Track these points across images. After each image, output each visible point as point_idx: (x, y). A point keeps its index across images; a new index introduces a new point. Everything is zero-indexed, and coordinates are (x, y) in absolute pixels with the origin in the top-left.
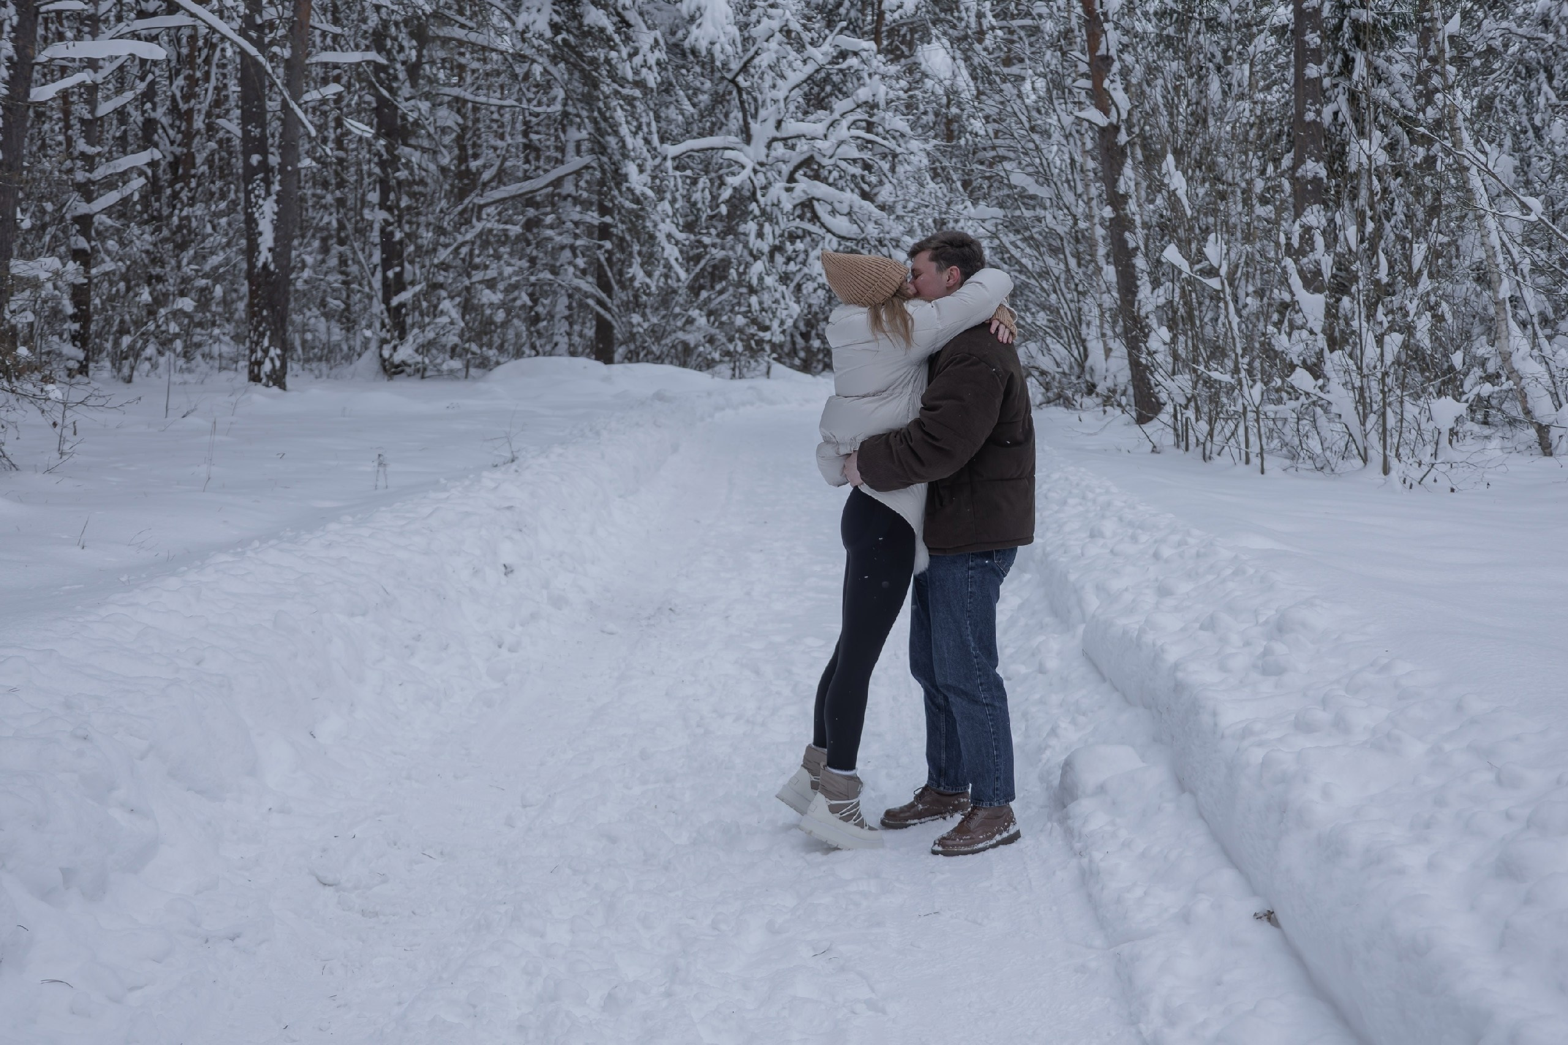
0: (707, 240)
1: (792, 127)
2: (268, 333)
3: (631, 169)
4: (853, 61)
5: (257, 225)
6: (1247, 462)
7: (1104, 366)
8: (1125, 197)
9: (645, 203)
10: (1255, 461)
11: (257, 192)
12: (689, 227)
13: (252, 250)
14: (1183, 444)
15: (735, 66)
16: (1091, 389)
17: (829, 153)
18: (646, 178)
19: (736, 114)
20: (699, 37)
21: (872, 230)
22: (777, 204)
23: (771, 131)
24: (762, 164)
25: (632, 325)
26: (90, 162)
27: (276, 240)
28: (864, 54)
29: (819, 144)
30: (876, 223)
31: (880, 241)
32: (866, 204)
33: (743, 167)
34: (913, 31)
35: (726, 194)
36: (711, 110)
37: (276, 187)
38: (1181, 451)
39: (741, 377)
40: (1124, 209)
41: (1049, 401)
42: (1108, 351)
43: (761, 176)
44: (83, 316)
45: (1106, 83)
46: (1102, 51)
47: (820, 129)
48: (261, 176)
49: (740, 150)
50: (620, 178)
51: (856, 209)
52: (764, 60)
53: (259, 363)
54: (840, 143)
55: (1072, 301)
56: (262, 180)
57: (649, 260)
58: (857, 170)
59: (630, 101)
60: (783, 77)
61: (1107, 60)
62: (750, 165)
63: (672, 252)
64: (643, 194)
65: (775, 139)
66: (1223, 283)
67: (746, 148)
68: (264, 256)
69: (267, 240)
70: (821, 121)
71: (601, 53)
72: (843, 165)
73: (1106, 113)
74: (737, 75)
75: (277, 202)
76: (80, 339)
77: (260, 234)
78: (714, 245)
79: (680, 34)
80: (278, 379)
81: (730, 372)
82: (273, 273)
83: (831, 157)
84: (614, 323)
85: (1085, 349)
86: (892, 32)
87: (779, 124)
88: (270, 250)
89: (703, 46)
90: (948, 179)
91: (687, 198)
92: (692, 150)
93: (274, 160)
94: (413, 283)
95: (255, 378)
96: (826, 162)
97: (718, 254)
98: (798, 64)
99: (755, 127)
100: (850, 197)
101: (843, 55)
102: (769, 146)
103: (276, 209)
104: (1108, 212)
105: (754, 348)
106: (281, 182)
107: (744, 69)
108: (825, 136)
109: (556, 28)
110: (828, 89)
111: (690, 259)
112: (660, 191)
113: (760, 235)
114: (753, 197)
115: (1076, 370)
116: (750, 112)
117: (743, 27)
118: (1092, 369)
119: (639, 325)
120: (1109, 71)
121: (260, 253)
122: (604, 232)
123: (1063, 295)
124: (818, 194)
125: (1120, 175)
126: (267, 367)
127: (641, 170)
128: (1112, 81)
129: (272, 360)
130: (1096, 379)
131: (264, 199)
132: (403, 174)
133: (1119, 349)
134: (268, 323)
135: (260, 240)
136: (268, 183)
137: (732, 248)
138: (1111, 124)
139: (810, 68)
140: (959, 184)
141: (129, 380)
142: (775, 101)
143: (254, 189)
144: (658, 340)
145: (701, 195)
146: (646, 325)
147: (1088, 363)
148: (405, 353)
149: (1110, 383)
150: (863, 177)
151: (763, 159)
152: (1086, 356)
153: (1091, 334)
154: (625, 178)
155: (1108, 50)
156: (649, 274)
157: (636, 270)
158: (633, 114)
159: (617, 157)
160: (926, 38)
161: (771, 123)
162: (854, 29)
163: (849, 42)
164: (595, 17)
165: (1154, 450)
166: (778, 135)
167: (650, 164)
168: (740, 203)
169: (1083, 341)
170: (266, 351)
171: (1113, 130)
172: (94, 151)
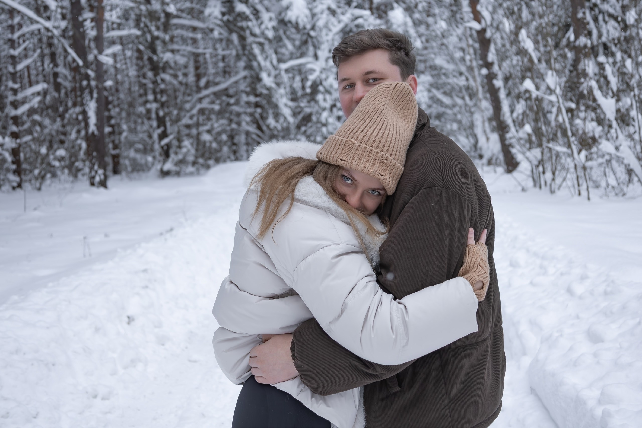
0: (302, 105)
2: (97, 163)
3: (264, 75)
4: (360, 21)
5: (88, 114)
6: (579, 194)
7: (486, 146)
8: (492, 64)
9: (272, 90)
10: (584, 193)
11: (86, 99)
12: (293, 100)
13: (87, 125)
14: (538, 185)
15: (309, 26)
16: (481, 157)
18: (271, 79)
19: (311, 49)
20: (291, 15)
22: (331, 86)
23: (326, 54)
24: (324, 69)
26: (15, 92)
27: (97, 120)
28: (365, 17)
33: (315, 71)
34: (386, 7)
35: (309, 84)
36: (299, 48)
37: (95, 95)
38: (537, 189)
40: (492, 69)
42: (488, 139)
43: (323, 74)
44: (17, 162)
45: (478, 8)
48: (87, 91)
49: (313, 64)
50: (259, 79)
52: (321, 23)
53: (93, 177)
56: (88, 93)
57: (277, 115)
59: (261, 44)
60: (330, 30)
62: (318, 70)
63: (286, 111)
64: (271, 86)
66: (558, 98)
67: (316, 62)
68: (92, 128)
69: (93, 120)
71: (244, 24)
73: (479, 22)
74: (310, 31)
75: (96, 102)
76: (18, 172)
77: (90, 118)
78: (306, 107)
79: (283, 14)
80: (103, 184)
82: (97, 135)
85: (477, 139)
86: (378, 8)
88: (94, 125)
89: (293, 19)
91: (291, 87)
92: (293, 66)
93: (93, 83)
94: (171, 134)
95: (92, 184)
97: (308, 110)
98: (336, 23)
99: (320, 53)
101: (357, 18)
103: (96, 105)
104: (484, 72)
106: (98, 93)
107: (313, 28)
109: (223, 14)
111: (295, 114)
112: (278, 85)
113: (325, 100)
114: (321, 84)
115: (473, 149)
116: (316, 47)
117: (311, 10)
118: (481, 148)
121: (90, 127)
122: (257, 105)
125: (488, 52)
126: (97, 179)
127: (269, 75)
128: (481, 6)
129: (100, 176)
130: (483, 152)
131: (90, 101)
132: (163, 86)
133: (495, 137)
134: (96, 159)
135: (90, 121)
136: (91, 93)
137: (313, 107)
138: (482, 28)
139: (341, 26)
141: (39, 189)
142: (328, 41)
143: (85, 97)
145: (297, 84)
147: (479, 145)
148: (168, 166)
149: (490, 154)
151: (324, 67)
152: (477, 142)
153: (479, 131)
154: (261, 79)
156: (277, 121)
157: (271, 120)
158: (263, 50)
159: (257, 70)
160: (392, 8)
161: (326, 50)
162: (359, 6)
163: (358, 12)
164: (241, 7)
165: (523, 190)
167: (273, 73)
168: (315, 87)
169: (475, 135)
170: (96, 172)
171: (484, 31)
172: (16, 86)
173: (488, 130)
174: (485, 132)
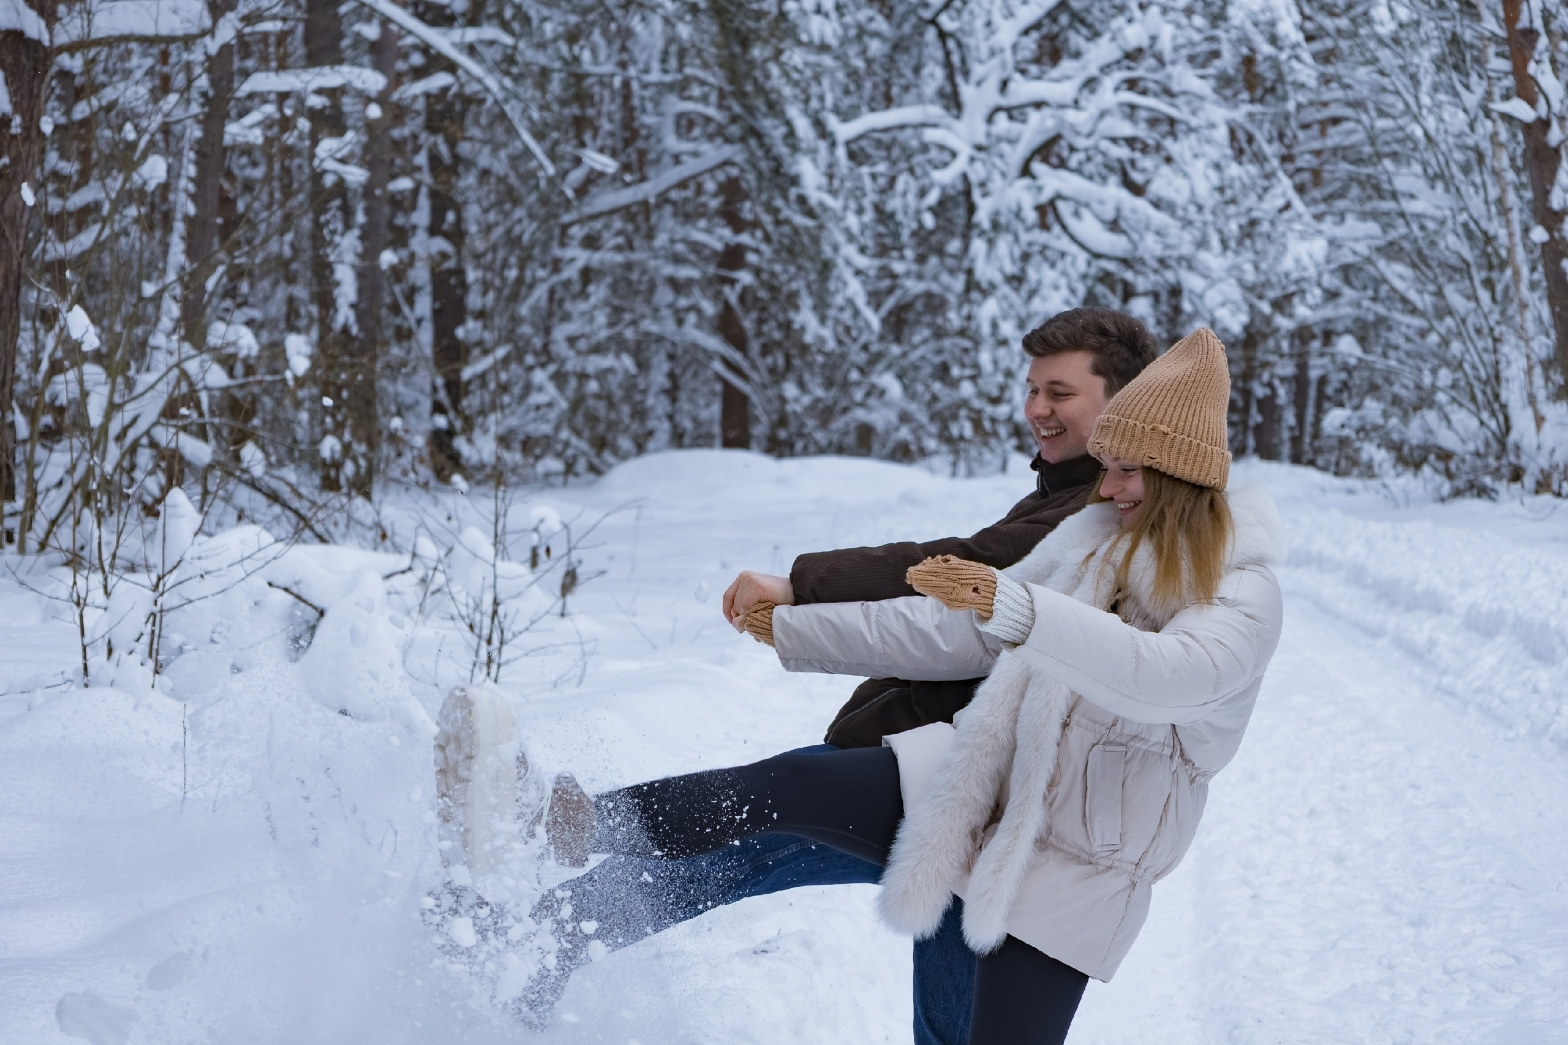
0: (898, 267)
1: (1023, 89)
2: (349, 422)
3: (802, 166)
5: (332, 271)
7: (1535, 442)
8: (1561, 214)
9: (824, 217)
11: (331, 227)
12: (878, 250)
13: (324, 306)
16: (1517, 475)
17: (1085, 129)
18: (820, 177)
19: (935, 69)
21: (1151, 246)
23: (990, 96)
24: (980, 148)
25: (783, 400)
27: (360, 291)
29: (1071, 115)
30: (1158, 233)
31: (1162, 261)
32: (1141, 204)
33: (954, 155)
35: (933, 197)
37: (360, 218)
39: (970, 474)
40: (1560, 230)
41: (1457, 493)
42: (1540, 420)
43: (978, 166)
45: (1532, 68)
46: (1523, 23)
47: (1066, 91)
48: (337, 202)
49: (948, 128)
51: (1126, 212)
54: (1103, 114)
55: (1486, 350)
56: (340, 208)
57: (823, 301)
58: (1122, 152)
61: (1531, 34)
62: (965, 151)
63: (855, 289)
64: (822, 204)
65: (998, 109)
67: (956, 124)
68: (344, 315)
69: (347, 292)
70: (1068, 78)
72: (1105, 145)
73: (1532, 103)
74: (937, 14)
75: (362, 238)
77: (338, 284)
78: (908, 275)
81: (948, 469)
82: (356, 338)
83: (1089, 135)
84: (754, 398)
85: (1507, 419)
87: (1004, 85)
88: (353, 306)
90: (1259, 158)
91: (878, 208)
92: (874, 130)
96: (1081, 143)
97: (914, 287)
99: (967, 91)
100: (1114, 192)
102: (990, 120)
103: (360, 249)
104: (1539, 234)
105: (984, 433)
106: (368, 211)
108: (1076, 102)
110: (1064, 19)
111: (876, 299)
113: (992, 256)
114: (971, 200)
115: (1495, 446)
116: (958, 68)
118: (1517, 448)
119: (796, 400)
120: (1533, 48)
121: (336, 310)
123: (1472, 341)
124: (1066, 191)
125: (1552, 184)
128: (1538, 62)
130: (1524, 461)
131: (343, 235)
134: (349, 408)
135: (336, 292)
136: (347, 213)
137: (935, 278)
138: (1539, 119)
140: (1275, 163)
142: (996, 51)
143: (328, 222)
144: (824, 424)
145: (900, 201)
146: (806, 400)
147: (1513, 437)
149: (1544, 462)
150: (1133, 162)
151: (982, 140)
152: (1508, 429)
153: (1513, 394)
154: (795, 181)
155: (1531, 21)
157: (806, 318)
159: (783, 150)
161: (993, 84)
166: (1004, 102)
168: (949, 209)
169: (1504, 407)
171: (1544, 124)
172: (70, 168)
173: (1541, 395)
174: (1532, 400)
